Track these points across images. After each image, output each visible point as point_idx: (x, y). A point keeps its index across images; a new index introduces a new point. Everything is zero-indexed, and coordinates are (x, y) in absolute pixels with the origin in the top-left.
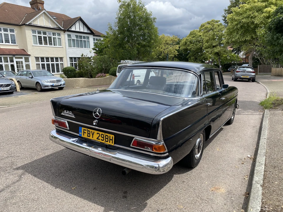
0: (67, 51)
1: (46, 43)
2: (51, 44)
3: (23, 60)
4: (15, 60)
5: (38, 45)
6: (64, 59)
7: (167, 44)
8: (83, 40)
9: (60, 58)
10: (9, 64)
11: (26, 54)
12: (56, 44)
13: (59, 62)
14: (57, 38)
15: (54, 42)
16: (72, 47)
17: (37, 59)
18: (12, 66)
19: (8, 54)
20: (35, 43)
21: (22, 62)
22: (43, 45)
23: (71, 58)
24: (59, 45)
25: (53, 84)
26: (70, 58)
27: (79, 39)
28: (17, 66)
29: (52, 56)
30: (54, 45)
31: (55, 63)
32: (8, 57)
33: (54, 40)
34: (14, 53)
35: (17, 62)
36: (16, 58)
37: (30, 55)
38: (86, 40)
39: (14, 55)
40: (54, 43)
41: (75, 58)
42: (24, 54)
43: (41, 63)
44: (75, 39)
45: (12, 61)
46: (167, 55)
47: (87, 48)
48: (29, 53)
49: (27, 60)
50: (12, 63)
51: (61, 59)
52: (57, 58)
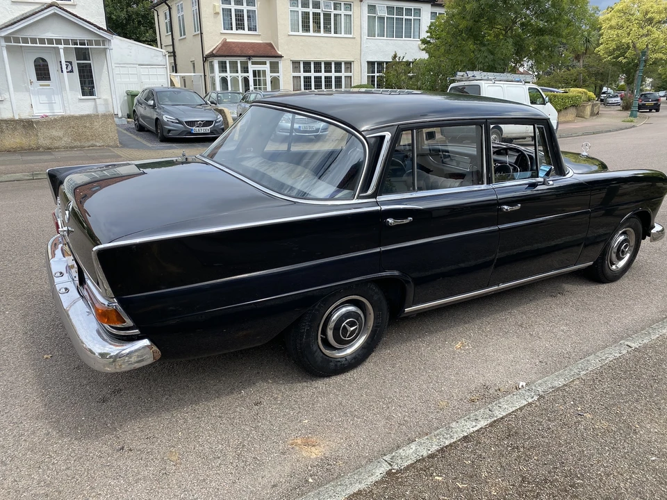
0: (364, 46)
1: (318, 29)
2: (327, 30)
3: (267, 67)
4: (251, 68)
5: (301, 33)
6: (355, 67)
7: (650, 21)
8: (404, 17)
9: (346, 63)
10: (240, 75)
11: (273, 54)
12: (338, 30)
13: (343, 74)
14: (343, 16)
15: (335, 24)
16: (377, 37)
17: (296, 64)
18: (246, 80)
19: (239, 53)
20: (294, 28)
21: (264, 72)
22: (311, 33)
23: (371, 64)
24: (346, 33)
25: (300, 127)
26: (368, 62)
27: (395, 16)
28: (255, 81)
29: (328, 59)
30: (335, 33)
31: (333, 74)
32: (239, 60)
33: (335, 20)
34: (251, 52)
35: (254, 72)
36: (253, 63)
37: (281, 57)
38: (412, 18)
39: (250, 57)
40: (335, 28)
41: (380, 64)
42: (269, 53)
43: (302, 74)
44: (387, 15)
45: (246, 70)
46: (644, 53)
47: (412, 39)
48: (280, 53)
49: (274, 67)
50: (246, 75)
51: (349, 64)
52: (338, 64)
